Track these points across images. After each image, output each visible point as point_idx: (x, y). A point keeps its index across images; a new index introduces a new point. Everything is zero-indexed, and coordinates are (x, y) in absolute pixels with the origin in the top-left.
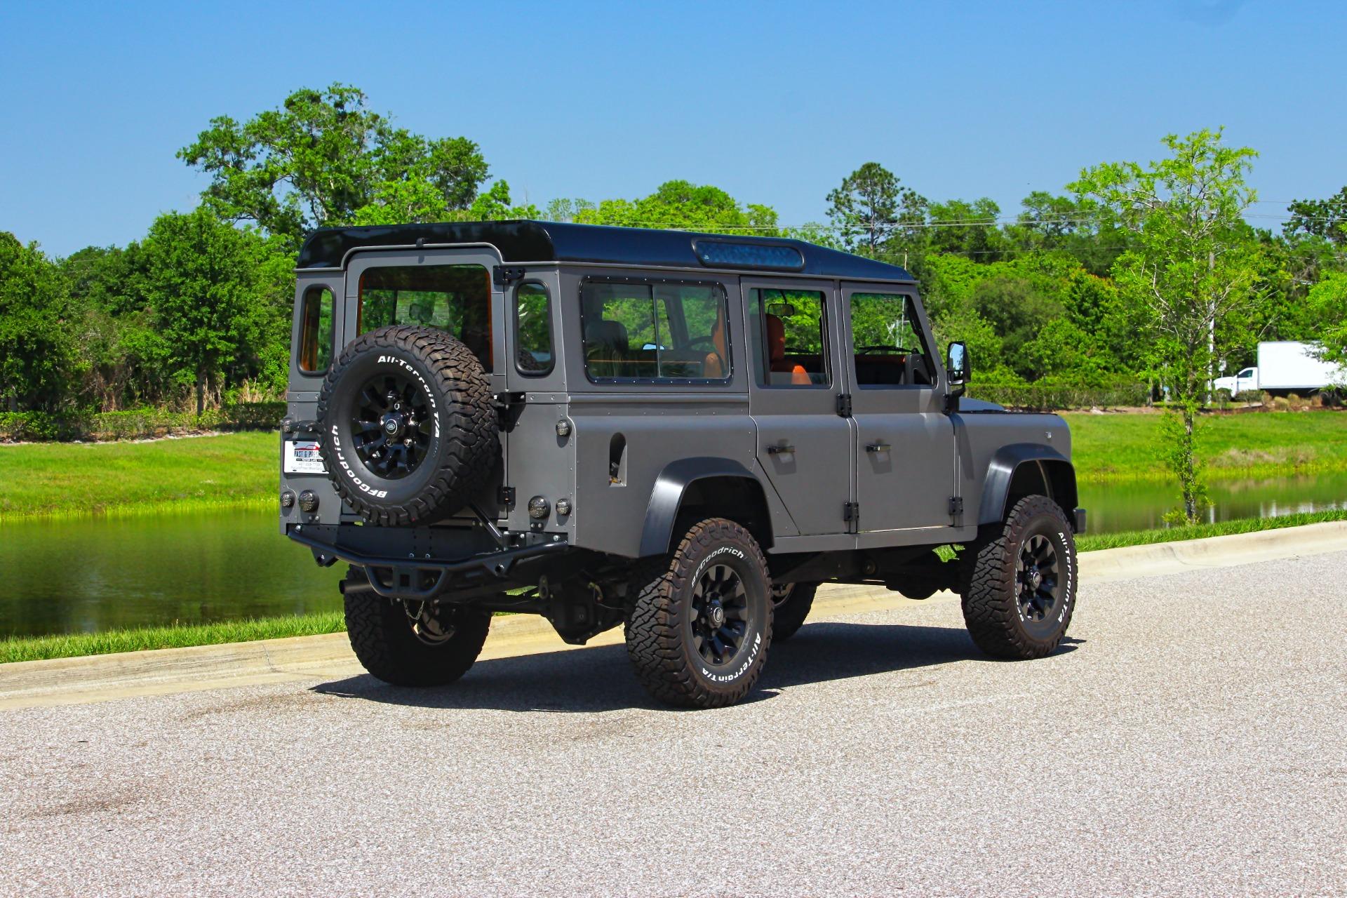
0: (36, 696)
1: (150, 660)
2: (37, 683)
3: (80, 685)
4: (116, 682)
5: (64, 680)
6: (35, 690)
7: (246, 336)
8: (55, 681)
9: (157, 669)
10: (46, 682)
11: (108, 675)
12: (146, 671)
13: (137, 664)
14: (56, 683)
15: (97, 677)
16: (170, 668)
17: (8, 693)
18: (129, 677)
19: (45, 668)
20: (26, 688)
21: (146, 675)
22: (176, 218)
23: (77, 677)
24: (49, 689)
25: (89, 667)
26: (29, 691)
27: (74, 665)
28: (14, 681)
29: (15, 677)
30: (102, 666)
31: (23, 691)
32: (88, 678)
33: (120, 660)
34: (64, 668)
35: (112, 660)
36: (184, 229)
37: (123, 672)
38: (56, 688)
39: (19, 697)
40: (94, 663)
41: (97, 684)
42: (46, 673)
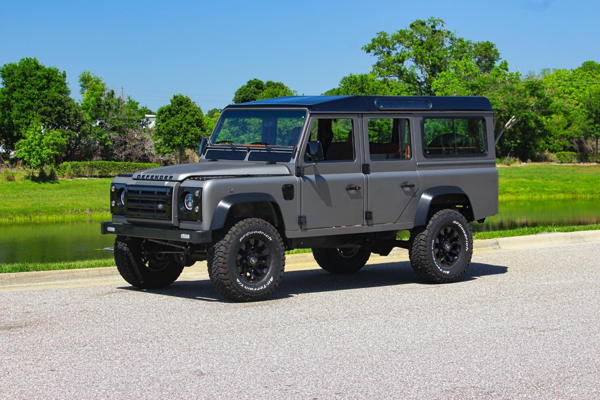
0: (58, 284)
2: (60, 279)
3: (79, 280)
4: (96, 279)
5: (72, 278)
6: (58, 282)
7: (382, 129)
8: (68, 278)
10: (63, 279)
11: (93, 276)
13: (107, 272)
14: (68, 279)
15: (88, 277)
17: (45, 283)
18: (103, 277)
19: (64, 273)
20: (54, 281)
21: (111, 276)
22: (352, 77)
23: (79, 277)
24: (64, 282)
26: (55, 282)
27: (78, 272)
28: (49, 278)
29: (50, 277)
30: (90, 273)
31: (52, 282)
32: (84, 277)
33: (99, 270)
34: (72, 273)
35: (96, 270)
36: (355, 82)
37: (101, 275)
38: (68, 281)
39: (51, 285)
40: (87, 271)
41: (87, 280)
42: (63, 275)
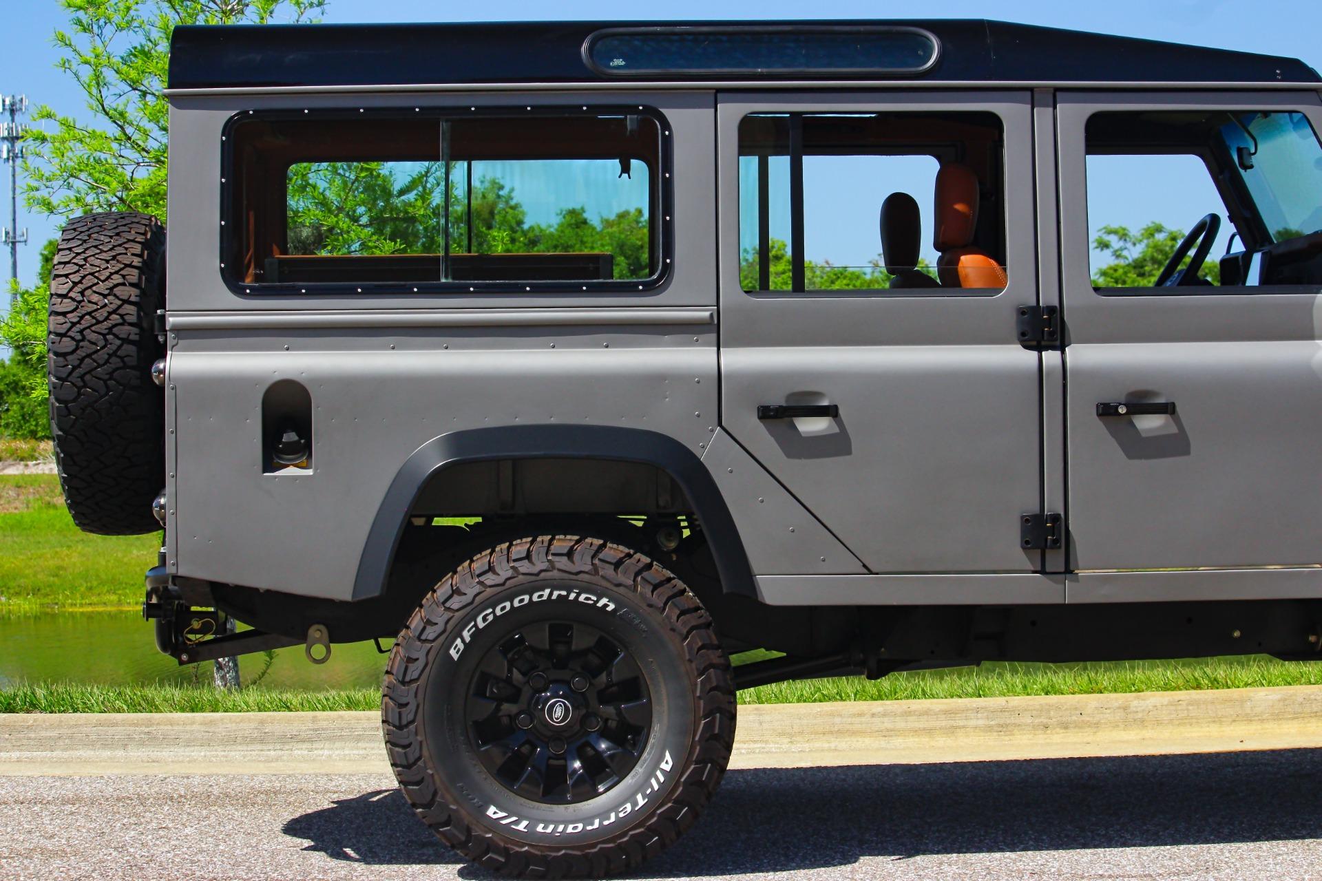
1: (324, 725)
9: (331, 739)
12: (310, 740)
16: (359, 739)
25: (195, 727)
